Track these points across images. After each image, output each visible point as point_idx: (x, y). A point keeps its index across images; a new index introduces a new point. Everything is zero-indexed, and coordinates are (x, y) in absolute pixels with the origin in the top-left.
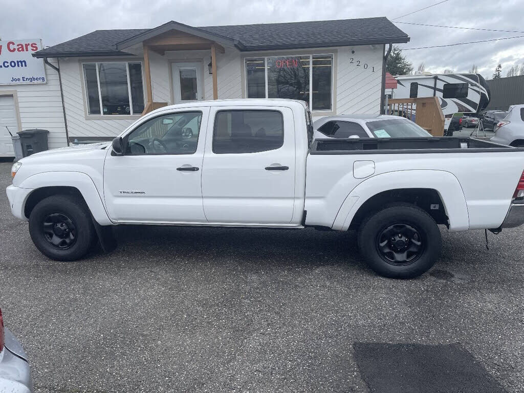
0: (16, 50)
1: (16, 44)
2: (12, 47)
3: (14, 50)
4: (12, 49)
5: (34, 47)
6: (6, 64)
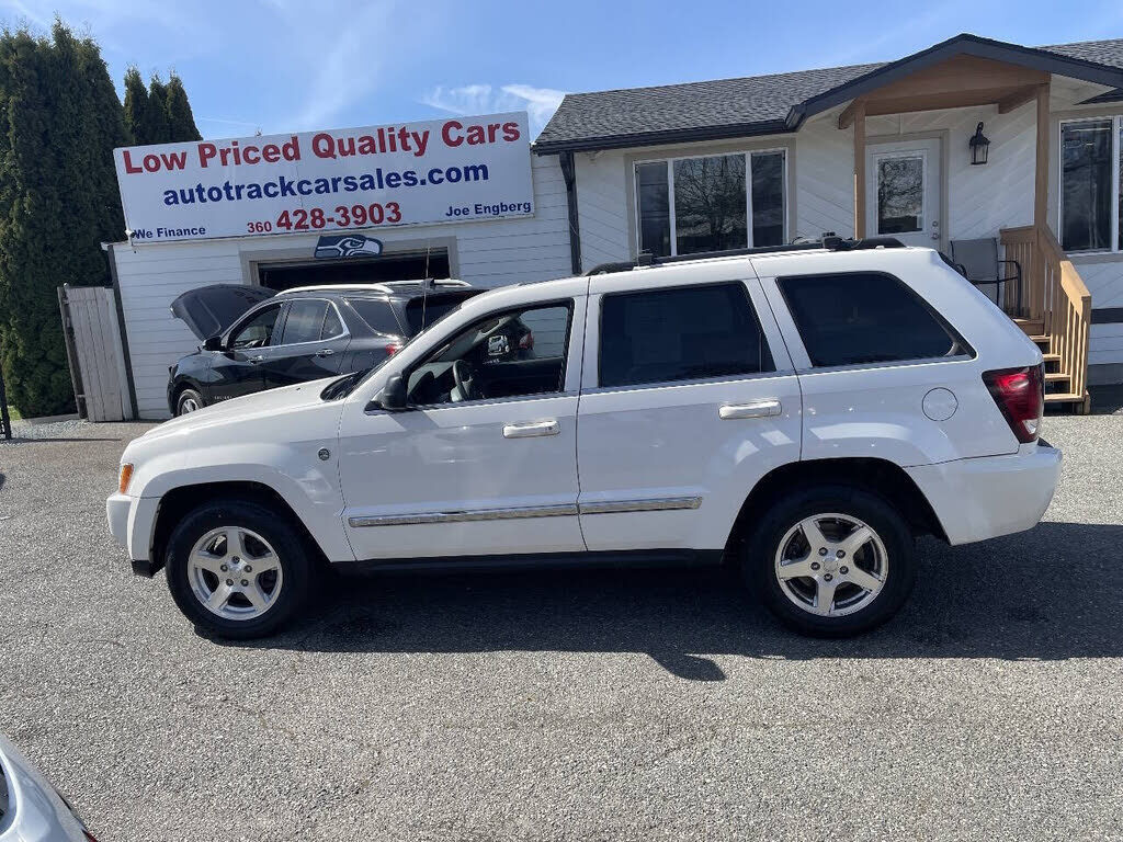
0: (465, 140)
1: (466, 126)
2: (454, 134)
3: (460, 140)
4: (454, 139)
5: (512, 132)
6: (436, 176)
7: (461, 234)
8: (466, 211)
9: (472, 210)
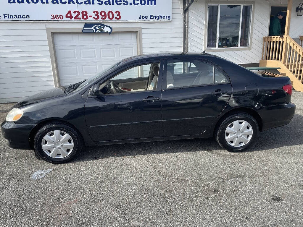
7: (142, 26)
8: (146, 17)
9: (149, 17)
